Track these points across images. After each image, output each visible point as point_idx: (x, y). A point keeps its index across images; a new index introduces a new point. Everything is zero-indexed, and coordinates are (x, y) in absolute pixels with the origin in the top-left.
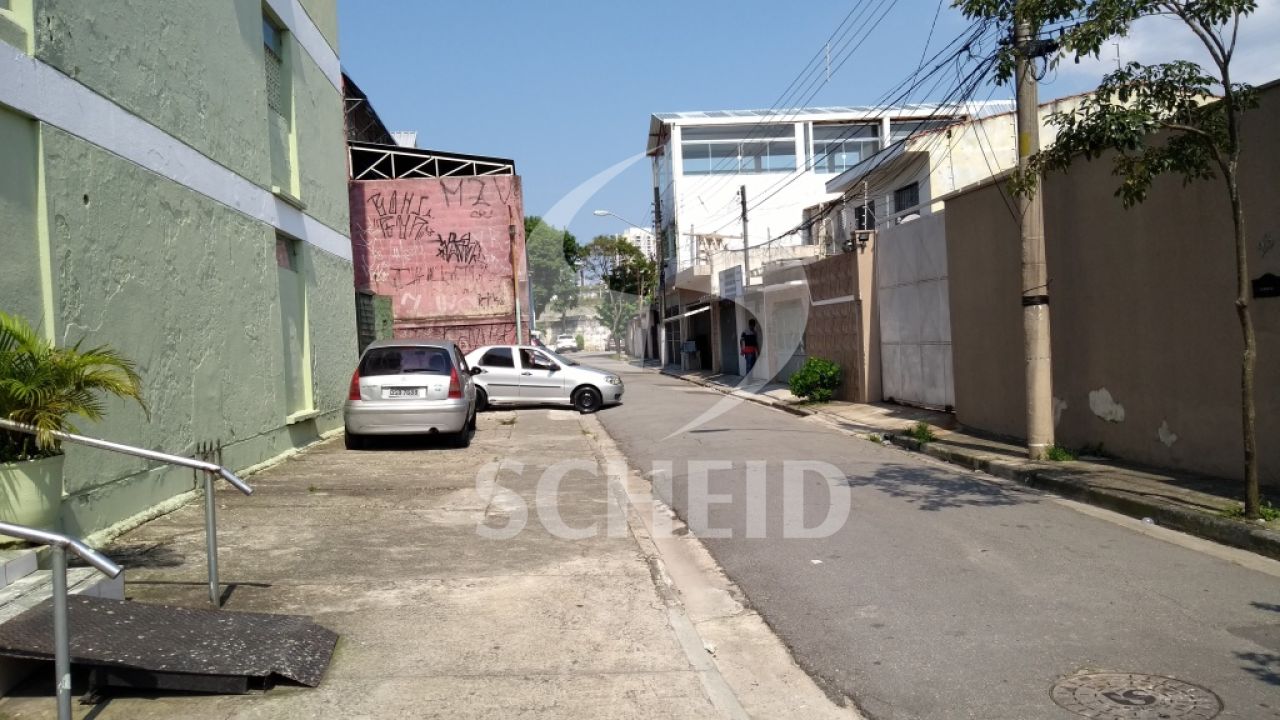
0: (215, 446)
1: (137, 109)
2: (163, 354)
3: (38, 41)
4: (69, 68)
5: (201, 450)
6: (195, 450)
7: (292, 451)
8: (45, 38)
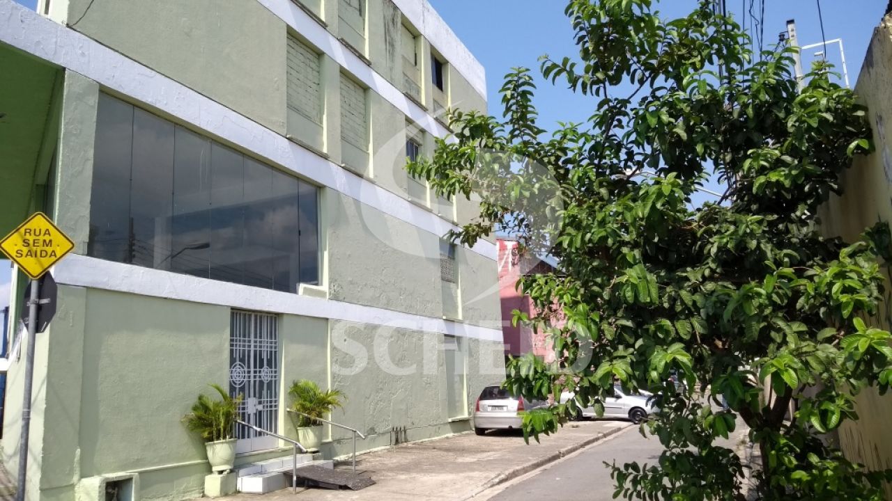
0: (402, 429)
1: (369, 304)
2: (377, 392)
3: (330, 294)
4: (341, 298)
5: (395, 430)
6: (392, 430)
7: (451, 435)
8: (333, 292)
